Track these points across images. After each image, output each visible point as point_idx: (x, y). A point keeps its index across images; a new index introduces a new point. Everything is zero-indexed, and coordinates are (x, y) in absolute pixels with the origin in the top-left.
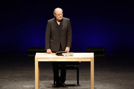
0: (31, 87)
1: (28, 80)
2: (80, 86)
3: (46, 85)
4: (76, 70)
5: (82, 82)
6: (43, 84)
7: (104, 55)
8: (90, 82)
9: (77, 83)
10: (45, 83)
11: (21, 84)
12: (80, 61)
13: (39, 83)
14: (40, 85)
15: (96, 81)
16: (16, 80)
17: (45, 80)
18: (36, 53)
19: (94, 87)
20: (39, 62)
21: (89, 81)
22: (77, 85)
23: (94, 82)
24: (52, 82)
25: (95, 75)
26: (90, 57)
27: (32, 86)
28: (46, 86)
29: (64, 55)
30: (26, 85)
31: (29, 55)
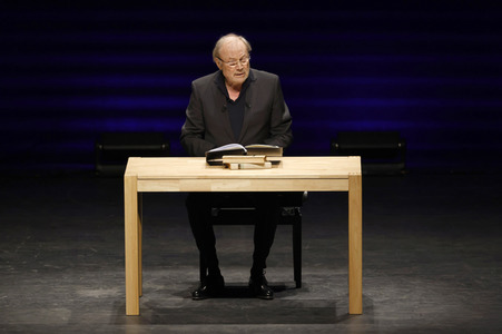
0: (110, 297)
1: (96, 269)
2: (306, 291)
3: (170, 288)
4: (290, 227)
5: (314, 276)
6: (156, 282)
7: (401, 166)
8: (347, 276)
9: (292, 279)
10: (164, 278)
11: (67, 283)
12: (305, 188)
13: (141, 279)
14: (146, 285)
15: (369, 271)
16: (47, 269)
17: (164, 265)
18: (130, 159)
19: (363, 296)
20: (139, 193)
21: (342, 272)
22: (294, 285)
23: (363, 276)
24: (194, 275)
25: (366, 246)
26: (345, 173)
27: (114, 292)
28: (169, 291)
29: (232, 166)
30: (91, 286)
31: (100, 167)
